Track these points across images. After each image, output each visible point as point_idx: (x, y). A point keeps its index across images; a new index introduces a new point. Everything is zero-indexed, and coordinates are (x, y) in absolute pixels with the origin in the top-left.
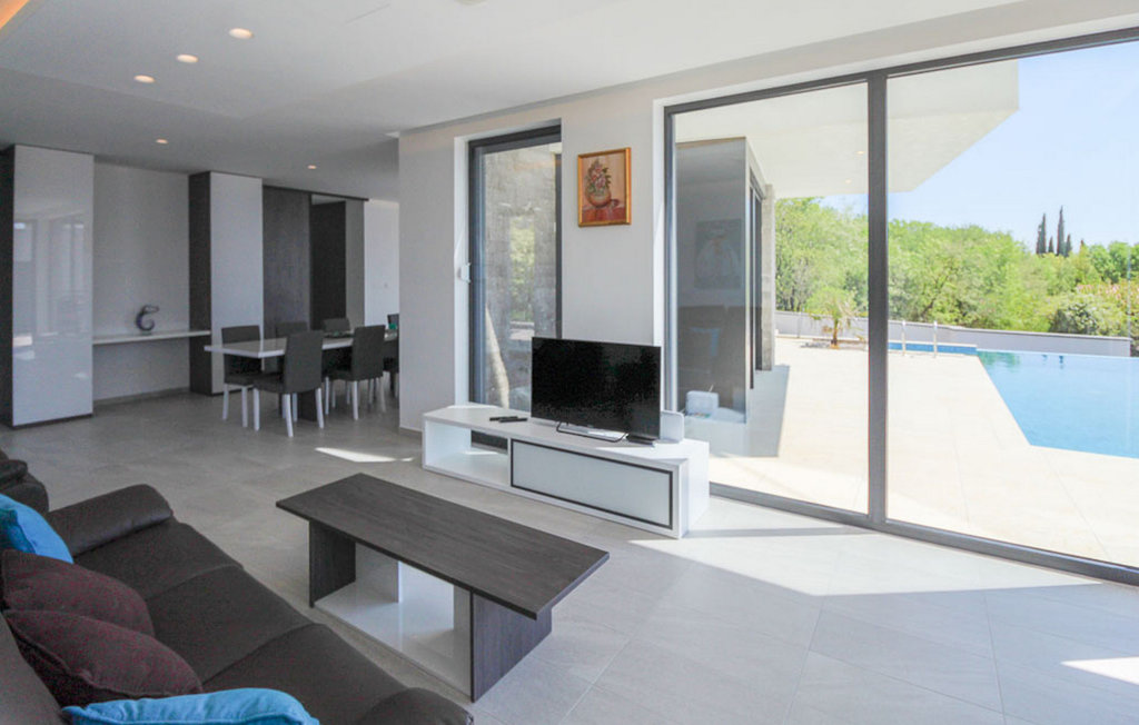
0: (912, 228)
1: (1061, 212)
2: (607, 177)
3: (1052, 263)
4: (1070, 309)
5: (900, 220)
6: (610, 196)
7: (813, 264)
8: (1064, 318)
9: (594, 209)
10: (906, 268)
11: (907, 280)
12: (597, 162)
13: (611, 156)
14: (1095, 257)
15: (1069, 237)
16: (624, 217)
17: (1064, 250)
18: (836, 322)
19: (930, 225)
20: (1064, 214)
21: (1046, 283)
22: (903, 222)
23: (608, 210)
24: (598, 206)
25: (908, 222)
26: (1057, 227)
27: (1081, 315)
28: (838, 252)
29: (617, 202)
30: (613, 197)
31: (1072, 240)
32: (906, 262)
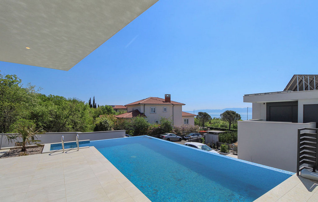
0: (57, 98)
1: (94, 98)
3: (93, 110)
4: (103, 122)
5: (52, 95)
7: (15, 110)
8: (102, 124)
10: (56, 111)
11: (56, 115)
14: (102, 108)
15: (96, 104)
17: (95, 107)
18: (24, 139)
19: (63, 97)
20: (95, 98)
21: (92, 115)
22: (54, 96)
25: (55, 96)
26: (93, 102)
27: (106, 123)
28: (27, 104)
31: (96, 105)
32: (56, 109)
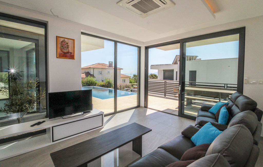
2: (68, 45)
6: (69, 51)
9: (63, 53)
12: (64, 40)
13: (69, 40)
16: (74, 57)
23: (68, 55)
24: (65, 53)
29: (71, 53)
30: (70, 52)
